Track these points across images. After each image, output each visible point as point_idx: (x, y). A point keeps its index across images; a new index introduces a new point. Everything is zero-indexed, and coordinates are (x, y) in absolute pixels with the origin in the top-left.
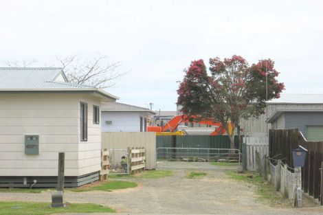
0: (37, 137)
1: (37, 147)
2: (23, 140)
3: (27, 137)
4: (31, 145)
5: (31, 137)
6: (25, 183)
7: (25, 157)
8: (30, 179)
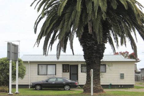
0: (124, 74)
1: (124, 77)
2: (120, 75)
3: (121, 74)
4: (122, 76)
5: (122, 74)
6: (120, 86)
7: (120, 80)
8: (121, 85)
